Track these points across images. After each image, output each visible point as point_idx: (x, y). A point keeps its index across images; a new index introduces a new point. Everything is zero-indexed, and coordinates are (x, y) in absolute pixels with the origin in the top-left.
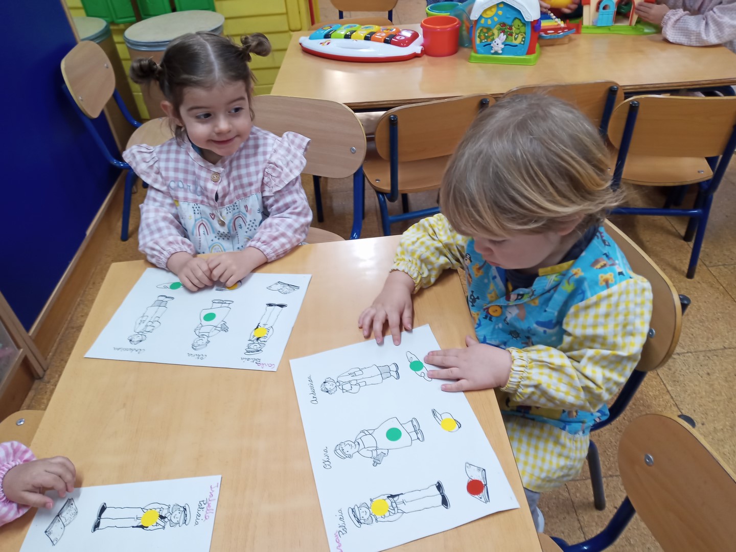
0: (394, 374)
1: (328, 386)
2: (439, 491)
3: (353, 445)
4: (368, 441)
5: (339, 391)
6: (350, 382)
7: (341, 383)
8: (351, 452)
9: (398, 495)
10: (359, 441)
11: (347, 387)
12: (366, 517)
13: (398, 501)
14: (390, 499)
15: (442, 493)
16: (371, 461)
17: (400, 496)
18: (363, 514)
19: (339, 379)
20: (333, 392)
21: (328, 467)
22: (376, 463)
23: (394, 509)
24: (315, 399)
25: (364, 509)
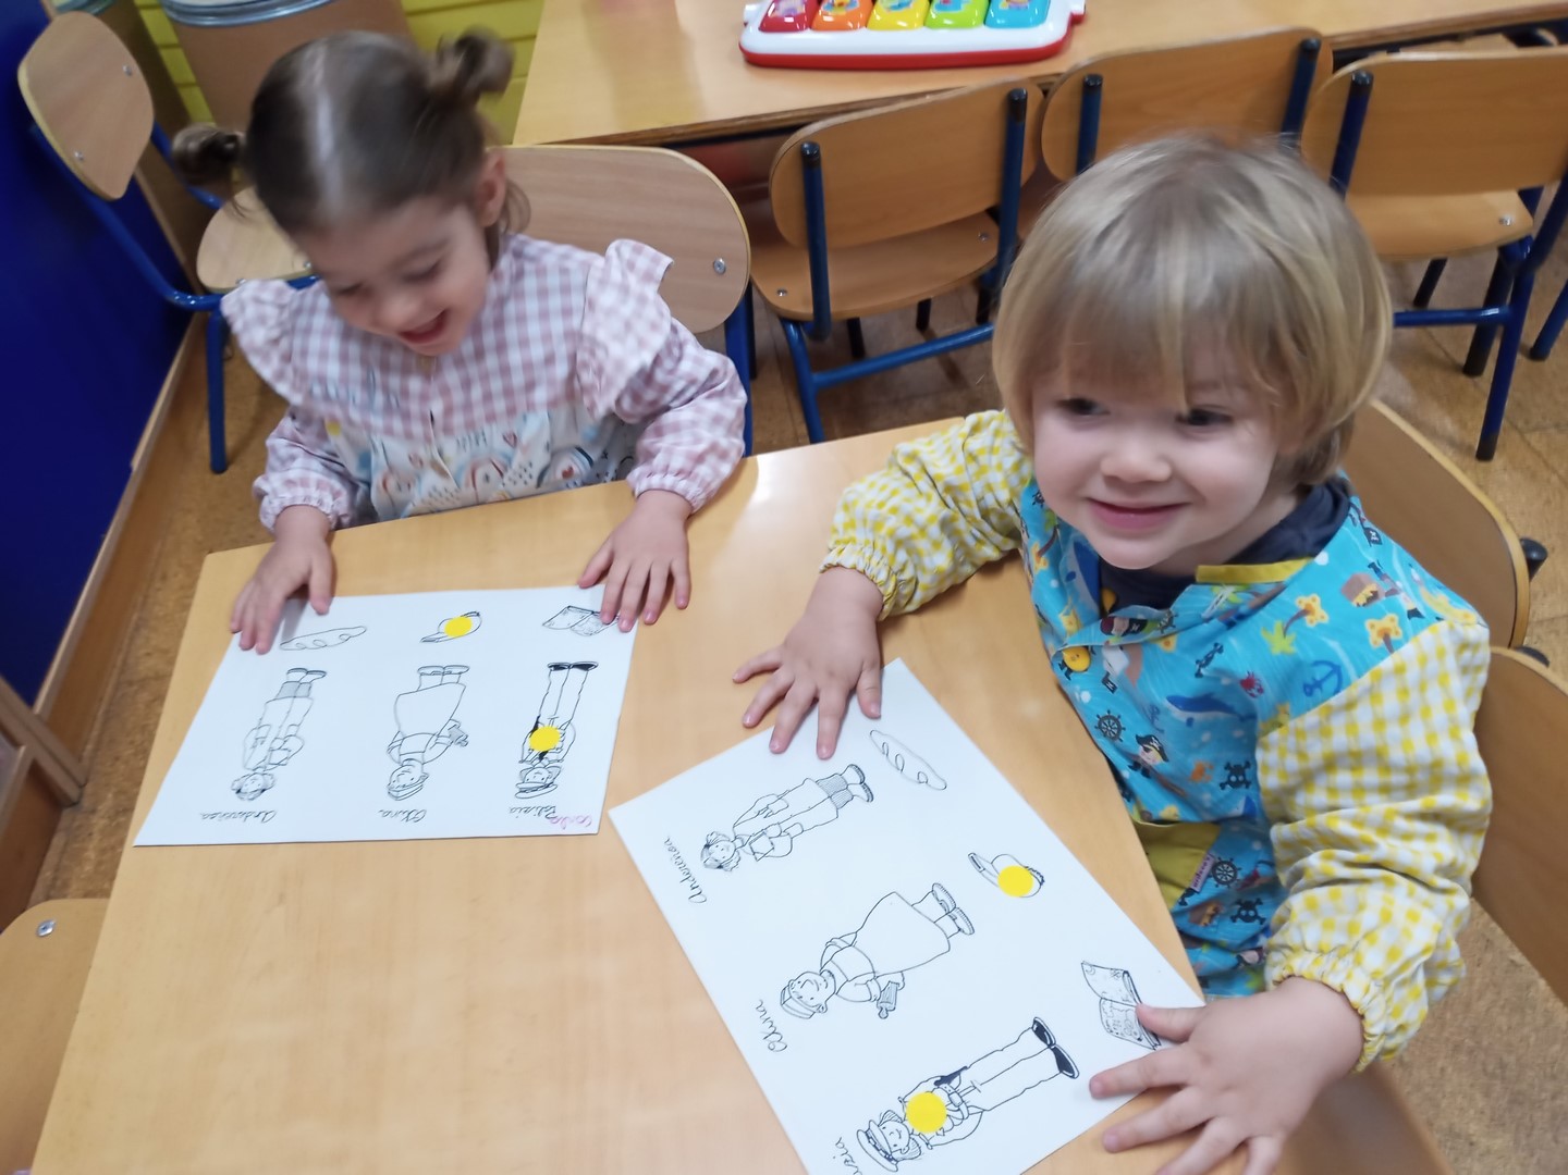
0: (858, 790)
1: (718, 853)
2: (1045, 1042)
3: (820, 980)
4: (850, 962)
5: (747, 859)
6: (763, 832)
7: (746, 838)
8: (820, 999)
9: (957, 1073)
10: (830, 966)
11: (762, 845)
12: (902, 1144)
13: (961, 1088)
14: (943, 1086)
15: (1051, 1044)
16: (873, 1008)
17: (963, 1074)
18: (894, 1137)
19: (739, 830)
20: (733, 864)
21: (779, 1046)
22: (884, 1013)
23: (959, 1107)
24: (696, 891)
25: (891, 1126)
